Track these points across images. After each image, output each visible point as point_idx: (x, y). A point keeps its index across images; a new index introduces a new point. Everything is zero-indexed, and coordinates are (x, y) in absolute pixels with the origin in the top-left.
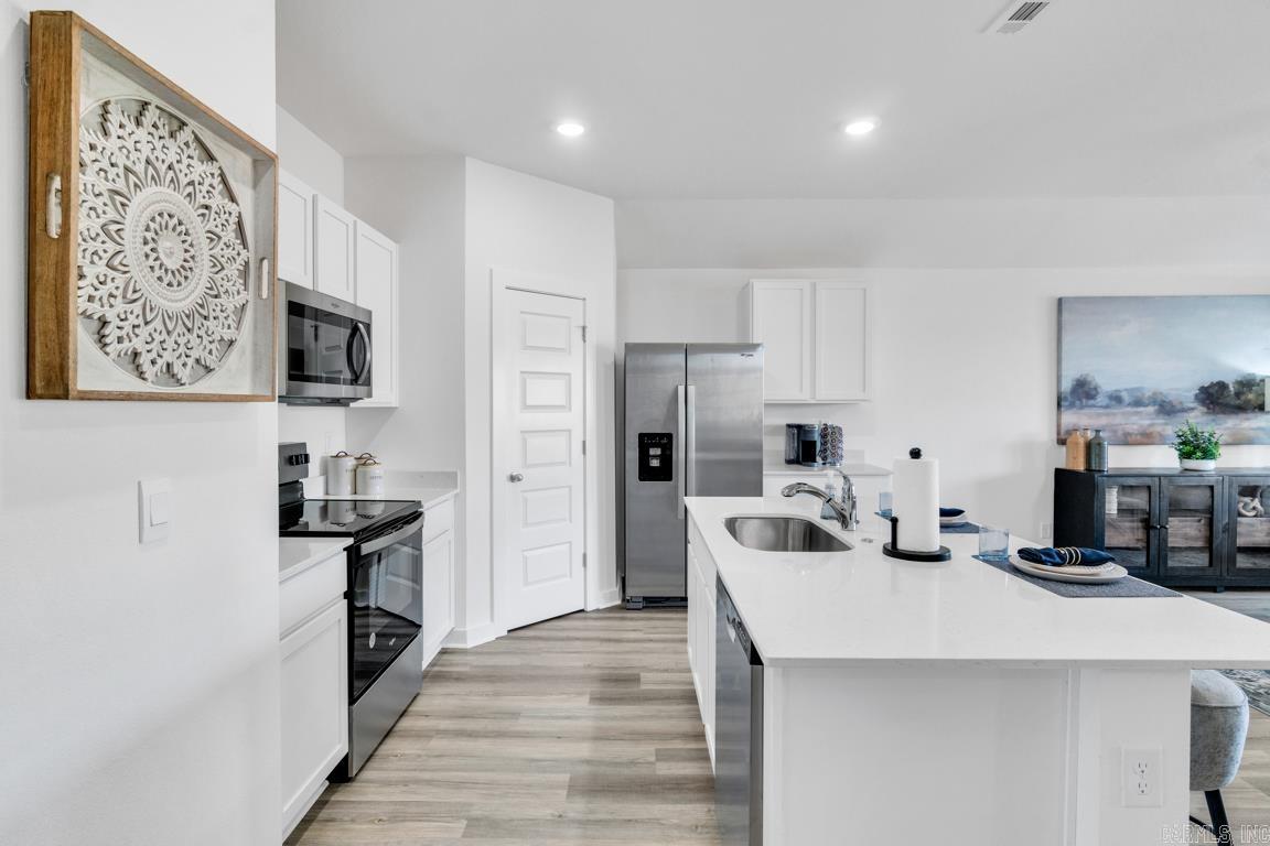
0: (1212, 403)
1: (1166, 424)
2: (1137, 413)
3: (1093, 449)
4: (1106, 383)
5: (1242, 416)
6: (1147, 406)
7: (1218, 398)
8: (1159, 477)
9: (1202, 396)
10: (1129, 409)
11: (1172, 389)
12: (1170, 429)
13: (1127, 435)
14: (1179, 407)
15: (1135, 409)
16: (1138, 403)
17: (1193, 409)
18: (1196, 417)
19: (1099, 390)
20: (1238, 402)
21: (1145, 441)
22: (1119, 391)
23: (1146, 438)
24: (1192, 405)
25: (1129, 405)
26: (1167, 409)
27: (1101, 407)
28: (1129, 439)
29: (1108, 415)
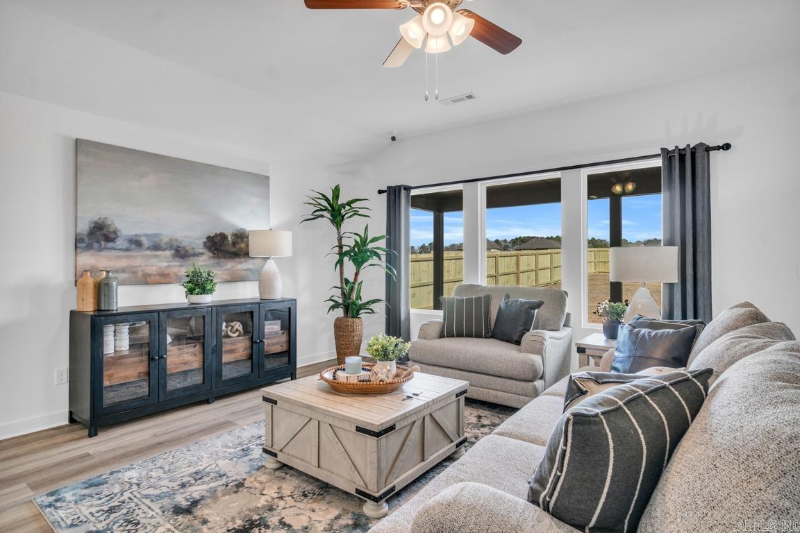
0: (216, 249)
1: (181, 266)
2: (156, 256)
3: (102, 290)
4: (126, 227)
5: (237, 260)
6: (164, 250)
7: (221, 246)
8: (158, 311)
9: (208, 244)
10: (148, 252)
11: (185, 237)
12: (183, 269)
13: (146, 275)
14: (191, 252)
15: (154, 253)
16: (156, 247)
17: (202, 254)
18: (205, 260)
19: (119, 234)
20: (234, 249)
21: (163, 280)
22: (140, 236)
23: (164, 278)
24: (201, 251)
25: (148, 248)
26: (181, 253)
27: (120, 249)
28: (149, 279)
29: (128, 257)
